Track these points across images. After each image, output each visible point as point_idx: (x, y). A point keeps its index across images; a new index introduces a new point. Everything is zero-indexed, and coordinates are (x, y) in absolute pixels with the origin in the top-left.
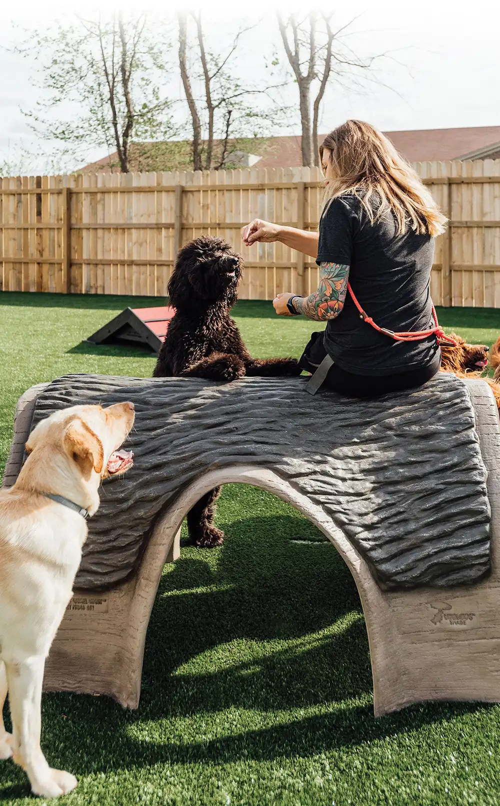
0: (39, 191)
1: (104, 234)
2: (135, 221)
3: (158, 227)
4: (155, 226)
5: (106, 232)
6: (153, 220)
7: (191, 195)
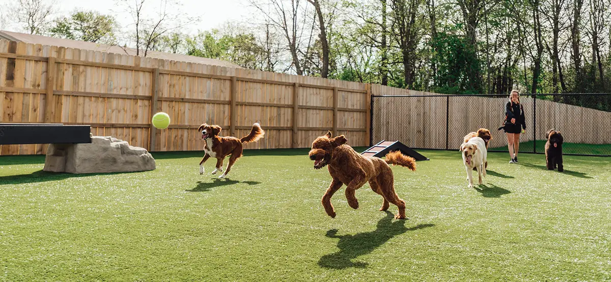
0: (12, 56)
1: (84, 100)
2: (115, 92)
3: (135, 98)
4: (134, 97)
5: (87, 100)
6: (130, 93)
7: (162, 77)
